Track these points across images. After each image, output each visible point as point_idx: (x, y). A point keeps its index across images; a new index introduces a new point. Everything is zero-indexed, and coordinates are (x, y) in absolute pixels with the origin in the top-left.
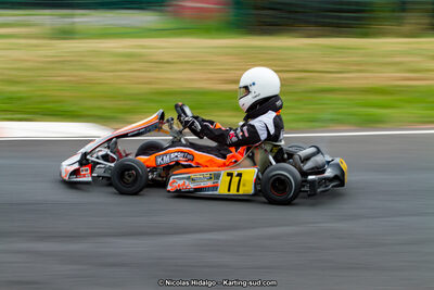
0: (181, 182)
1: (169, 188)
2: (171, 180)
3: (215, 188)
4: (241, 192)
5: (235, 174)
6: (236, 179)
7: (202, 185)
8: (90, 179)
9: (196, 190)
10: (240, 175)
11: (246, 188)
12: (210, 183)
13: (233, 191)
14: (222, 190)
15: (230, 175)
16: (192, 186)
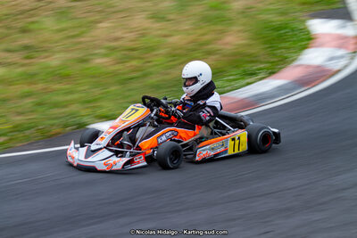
0: (205, 153)
1: (197, 158)
2: (198, 153)
3: (226, 151)
4: (241, 151)
5: (236, 138)
6: (237, 142)
7: (218, 151)
8: (145, 163)
9: (215, 155)
10: (239, 138)
11: (243, 147)
12: (223, 149)
13: (236, 151)
14: (230, 152)
15: (233, 139)
16: (212, 153)
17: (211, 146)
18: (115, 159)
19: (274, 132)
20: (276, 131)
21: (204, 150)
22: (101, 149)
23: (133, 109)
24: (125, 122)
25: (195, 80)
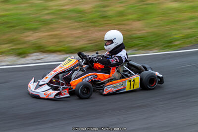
0: (109, 89)
1: (104, 93)
2: (105, 89)
3: (124, 88)
4: (135, 88)
5: (132, 80)
6: (132, 83)
7: (119, 88)
9: (117, 91)
10: (134, 81)
11: (137, 86)
12: (122, 87)
13: (132, 89)
14: (128, 89)
15: (130, 81)
16: (115, 90)
17: (114, 85)
18: (51, 91)
19: (158, 77)
20: (161, 76)
21: (109, 88)
22: (45, 84)
23: (69, 60)
24: (62, 67)
25: (111, 42)
